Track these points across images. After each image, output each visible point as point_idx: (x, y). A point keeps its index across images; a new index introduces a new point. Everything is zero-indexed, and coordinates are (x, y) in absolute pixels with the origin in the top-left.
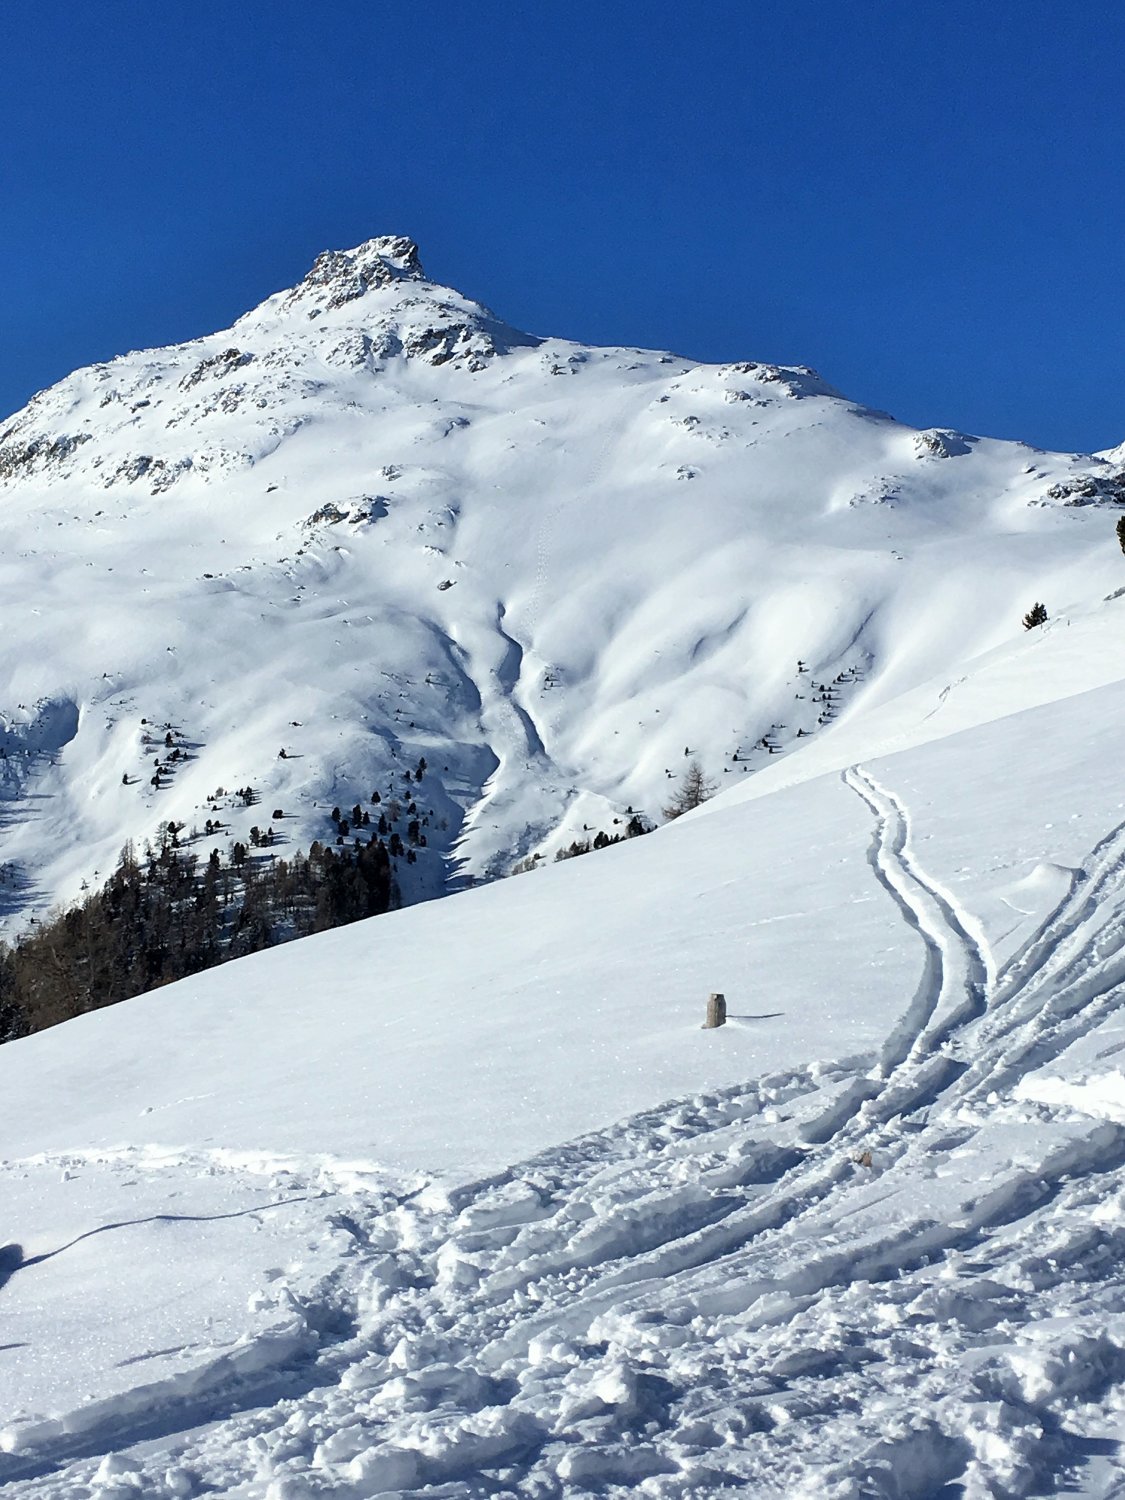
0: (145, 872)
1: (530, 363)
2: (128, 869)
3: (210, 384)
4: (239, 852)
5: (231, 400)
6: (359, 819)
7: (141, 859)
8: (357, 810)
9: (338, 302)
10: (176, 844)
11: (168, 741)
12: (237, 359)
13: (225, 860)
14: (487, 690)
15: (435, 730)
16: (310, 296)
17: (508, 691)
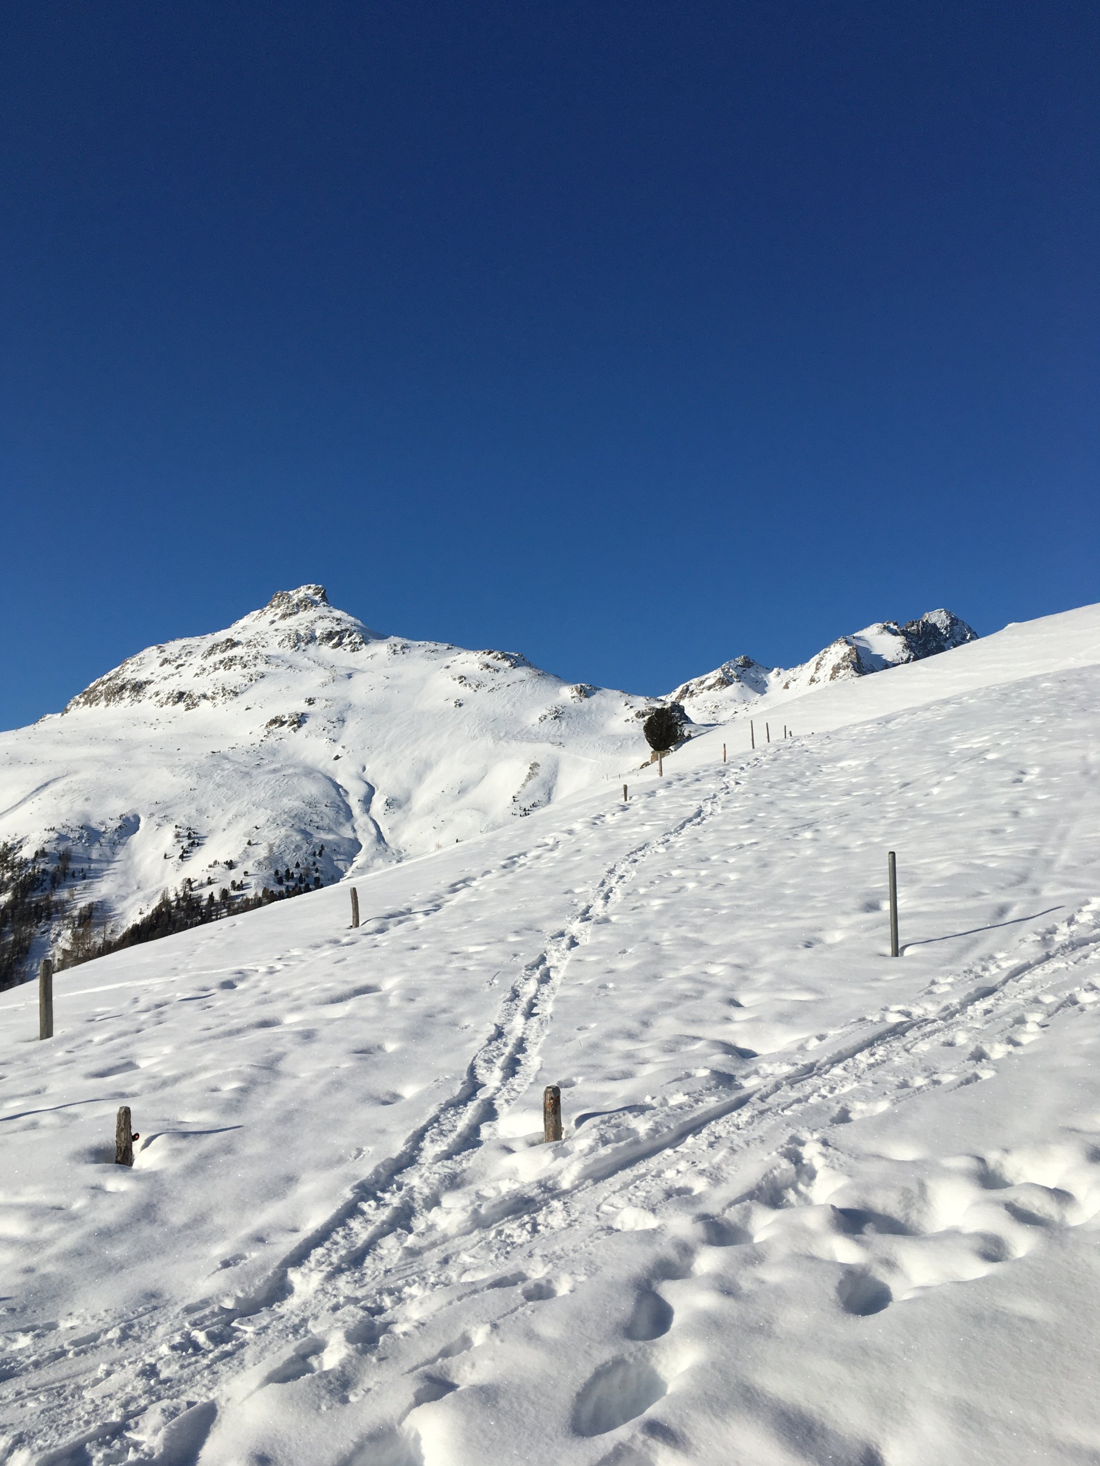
0: (174, 904)
1: (381, 649)
2: (166, 903)
3: (218, 657)
4: (225, 893)
5: (228, 663)
6: (289, 876)
7: (172, 897)
8: (288, 871)
9: (284, 616)
10: (192, 890)
11: (189, 837)
12: (232, 644)
13: (217, 897)
14: (356, 810)
15: (330, 830)
16: (270, 613)
17: (367, 811)
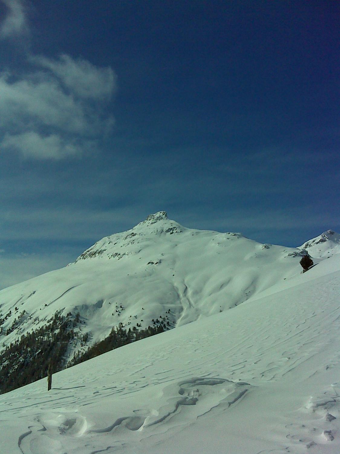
0: (116, 333)
2: (113, 332)
3: (128, 239)
4: (134, 328)
5: (133, 242)
7: (116, 330)
8: (157, 320)
9: (152, 223)
10: (122, 327)
11: (121, 307)
12: (133, 235)
13: (132, 330)
14: (181, 295)
15: (172, 303)
16: (147, 222)
17: (185, 295)
